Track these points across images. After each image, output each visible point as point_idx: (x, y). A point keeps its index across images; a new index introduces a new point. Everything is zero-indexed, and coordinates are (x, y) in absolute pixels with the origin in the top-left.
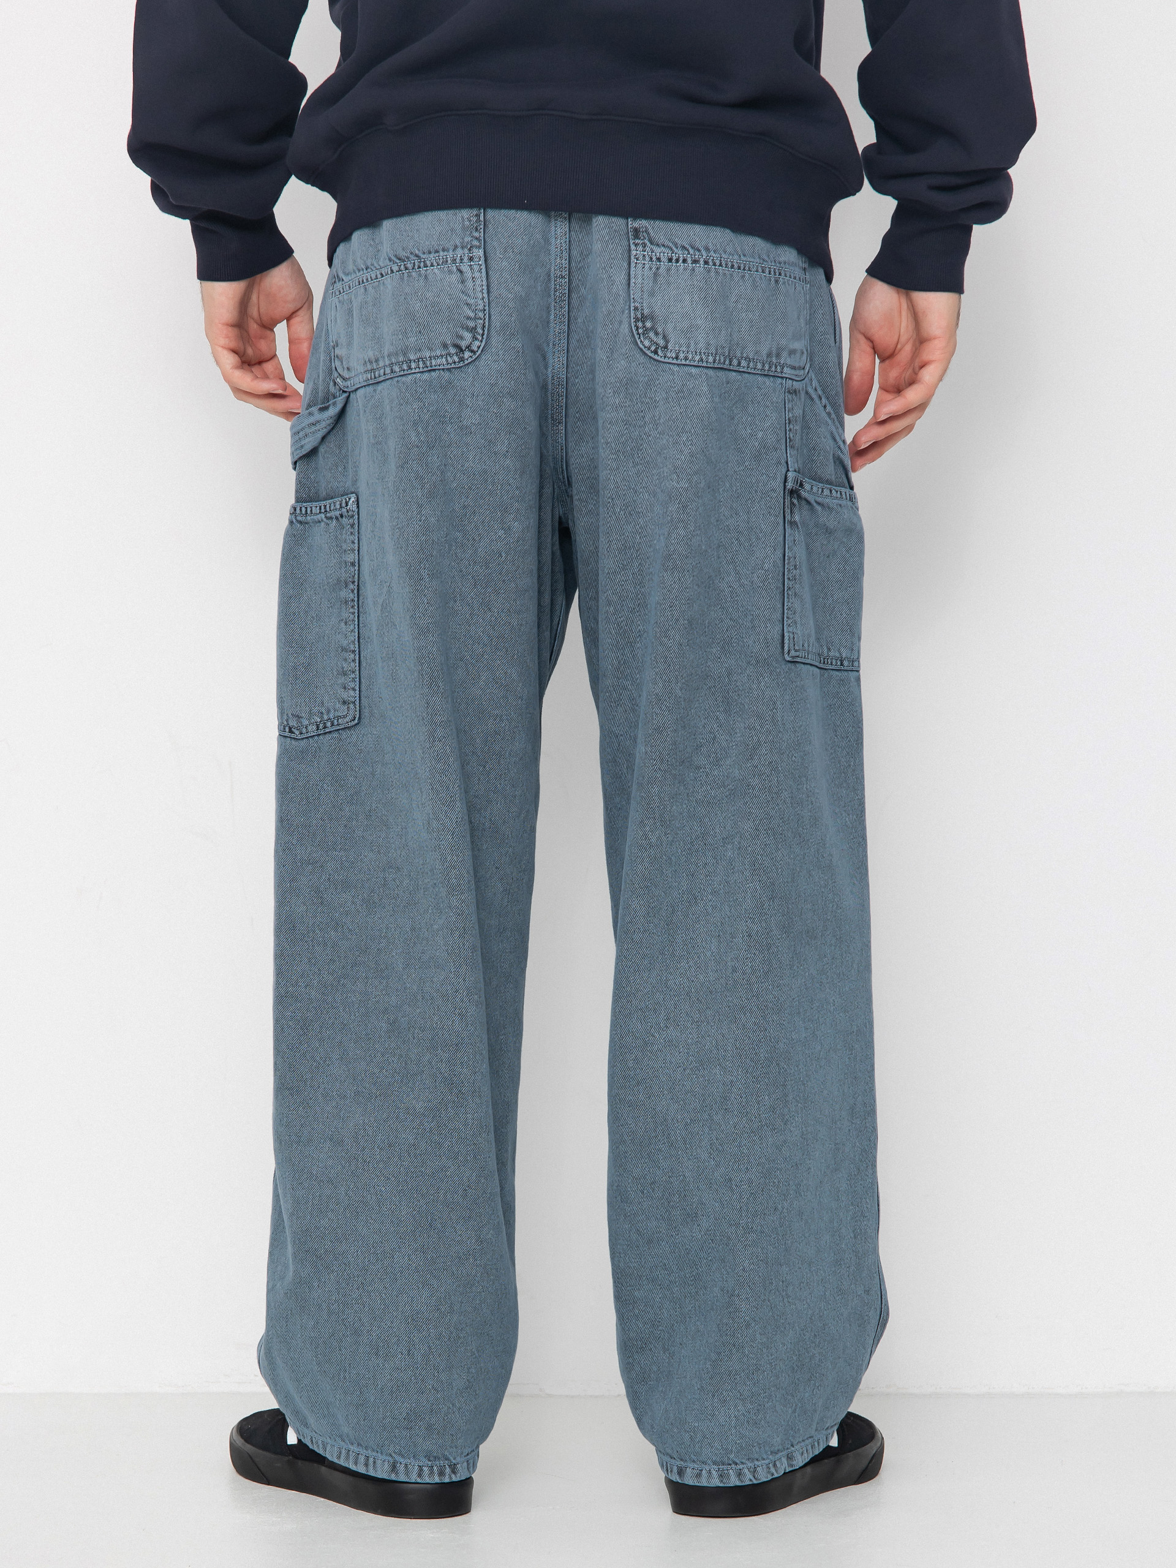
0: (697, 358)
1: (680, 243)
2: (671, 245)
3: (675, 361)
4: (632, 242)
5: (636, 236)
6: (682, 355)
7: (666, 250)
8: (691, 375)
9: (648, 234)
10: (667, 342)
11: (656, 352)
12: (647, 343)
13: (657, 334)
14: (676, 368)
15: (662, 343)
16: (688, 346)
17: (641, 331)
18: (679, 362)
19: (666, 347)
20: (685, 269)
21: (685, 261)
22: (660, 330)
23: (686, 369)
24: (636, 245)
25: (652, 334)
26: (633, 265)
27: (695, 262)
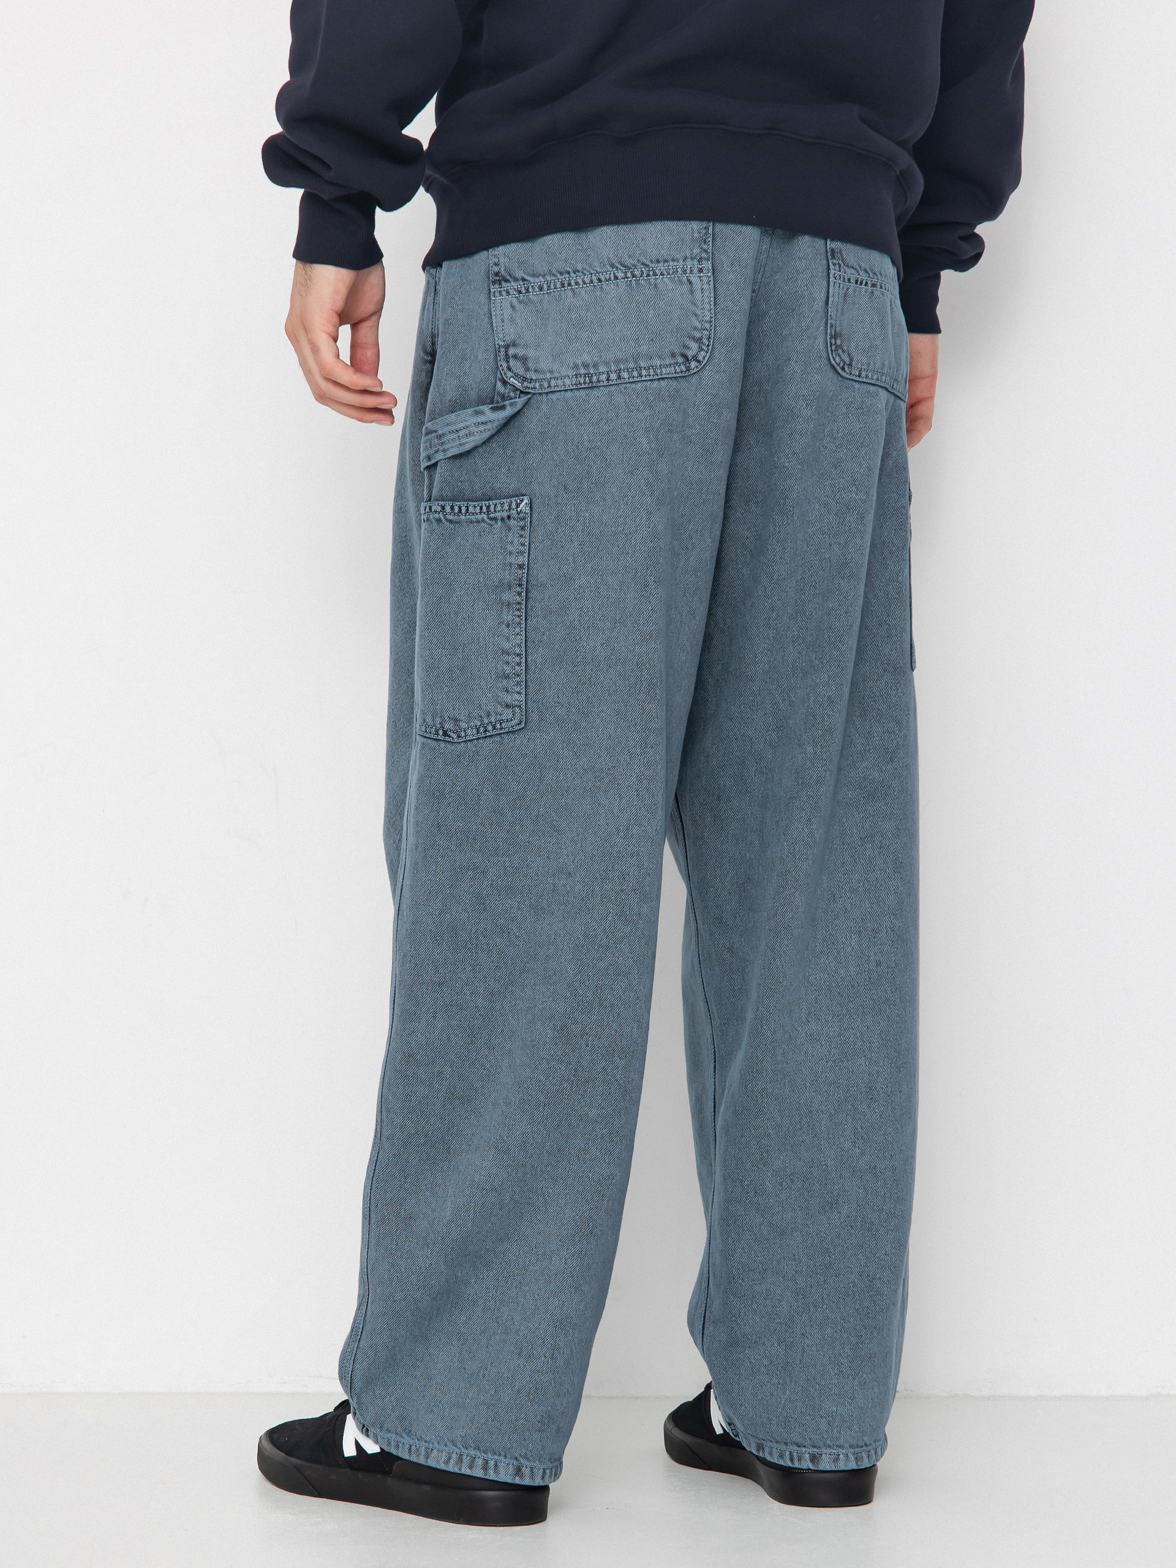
0: (875, 377)
1: (863, 265)
2: (858, 268)
3: (857, 379)
4: (830, 262)
5: (833, 257)
6: (864, 374)
7: (854, 271)
8: (869, 392)
9: (842, 255)
10: (851, 360)
11: (843, 369)
12: (838, 360)
13: (843, 351)
14: (857, 385)
15: (847, 360)
16: (869, 365)
17: (833, 347)
18: (861, 380)
19: (850, 365)
20: (866, 291)
21: (866, 284)
22: (845, 348)
23: (865, 386)
24: (834, 264)
25: (840, 351)
26: (832, 284)
27: (874, 285)
